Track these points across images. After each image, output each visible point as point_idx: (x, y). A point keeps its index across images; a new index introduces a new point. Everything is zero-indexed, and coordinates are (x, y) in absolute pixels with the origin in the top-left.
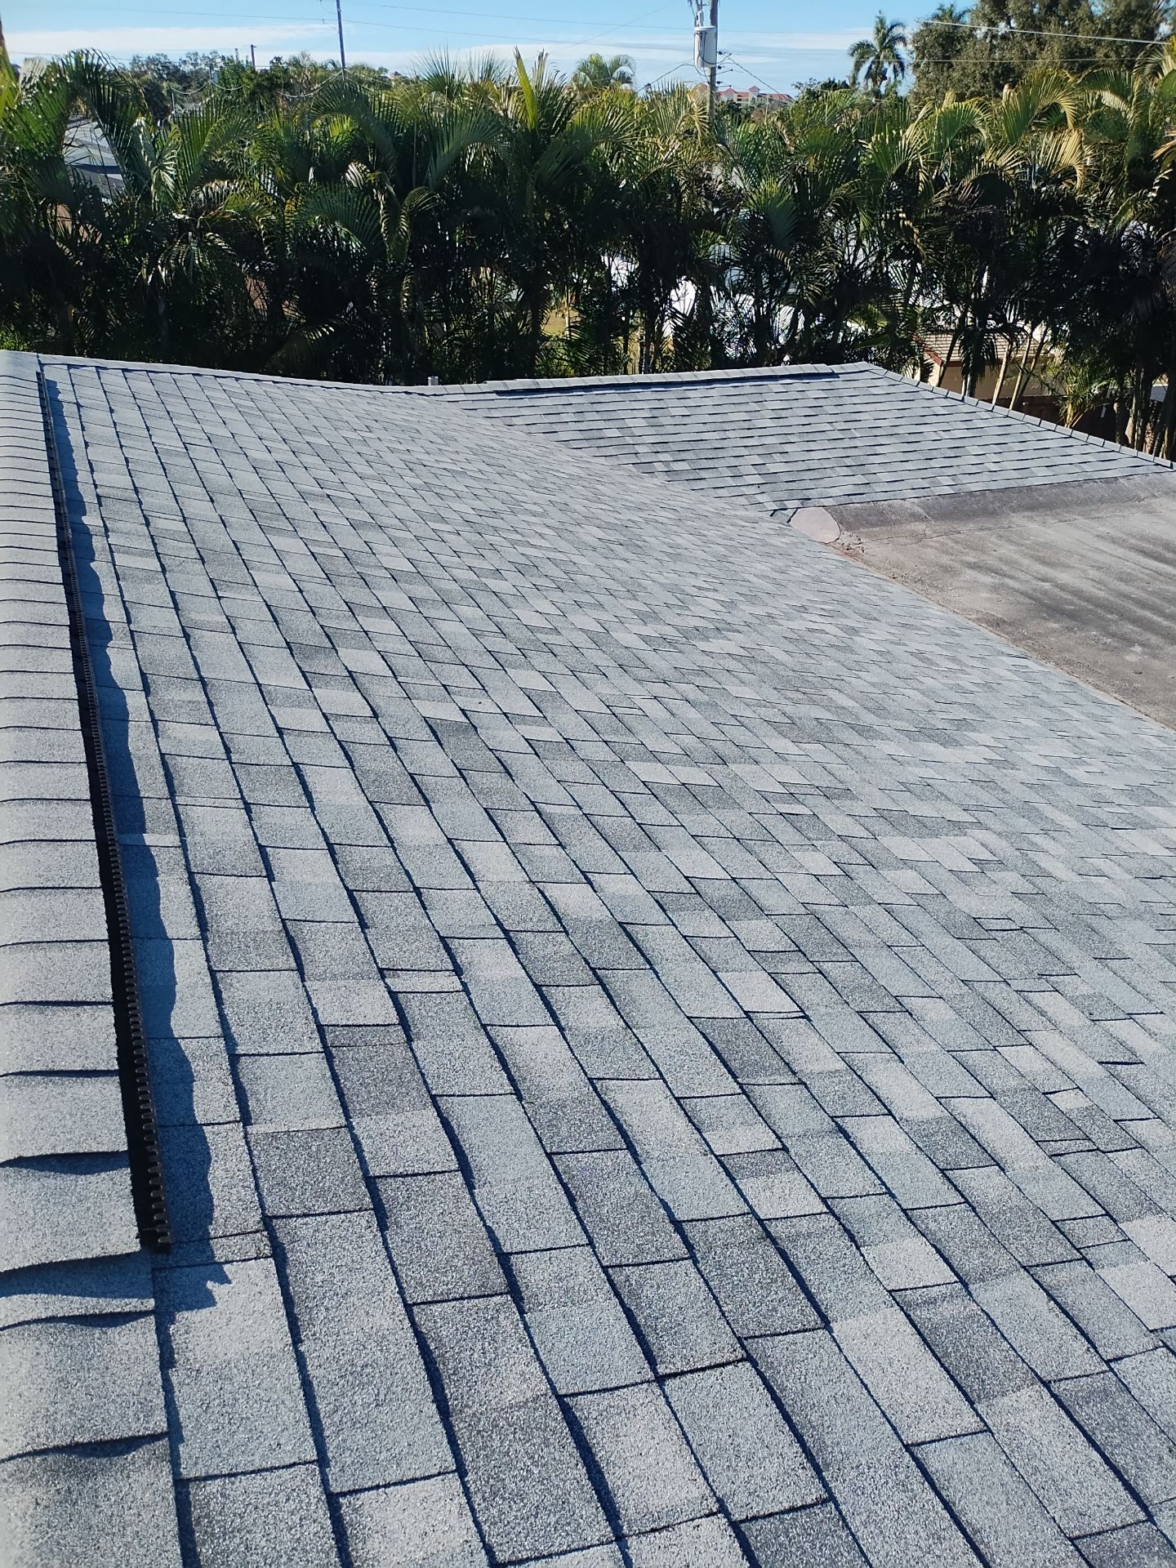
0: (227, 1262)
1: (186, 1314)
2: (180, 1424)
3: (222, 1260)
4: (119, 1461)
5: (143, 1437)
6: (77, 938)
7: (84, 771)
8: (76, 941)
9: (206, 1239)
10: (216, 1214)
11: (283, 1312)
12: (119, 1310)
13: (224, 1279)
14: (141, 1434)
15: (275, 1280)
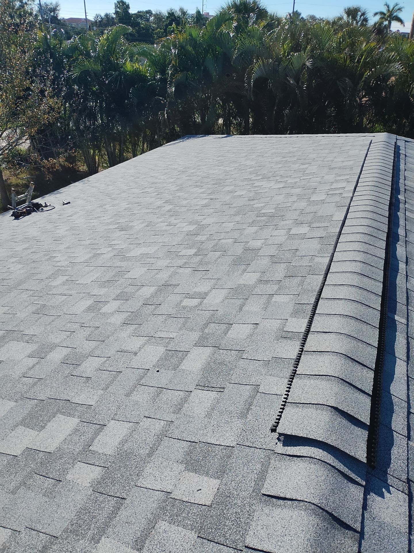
0: (391, 486)
1: (374, 495)
2: (364, 532)
3: (390, 484)
4: (344, 530)
5: (352, 528)
6: (368, 342)
7: (381, 285)
8: (367, 343)
9: (386, 473)
10: (391, 466)
11: (407, 519)
12: (354, 478)
13: (389, 492)
14: (352, 526)
15: (407, 505)
